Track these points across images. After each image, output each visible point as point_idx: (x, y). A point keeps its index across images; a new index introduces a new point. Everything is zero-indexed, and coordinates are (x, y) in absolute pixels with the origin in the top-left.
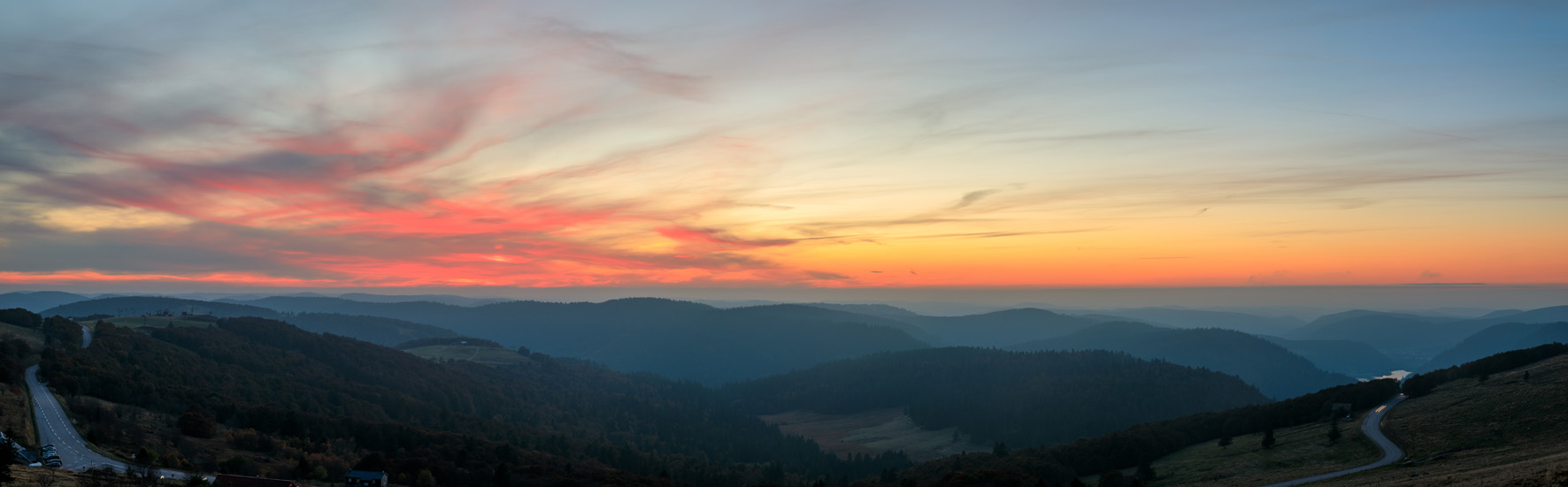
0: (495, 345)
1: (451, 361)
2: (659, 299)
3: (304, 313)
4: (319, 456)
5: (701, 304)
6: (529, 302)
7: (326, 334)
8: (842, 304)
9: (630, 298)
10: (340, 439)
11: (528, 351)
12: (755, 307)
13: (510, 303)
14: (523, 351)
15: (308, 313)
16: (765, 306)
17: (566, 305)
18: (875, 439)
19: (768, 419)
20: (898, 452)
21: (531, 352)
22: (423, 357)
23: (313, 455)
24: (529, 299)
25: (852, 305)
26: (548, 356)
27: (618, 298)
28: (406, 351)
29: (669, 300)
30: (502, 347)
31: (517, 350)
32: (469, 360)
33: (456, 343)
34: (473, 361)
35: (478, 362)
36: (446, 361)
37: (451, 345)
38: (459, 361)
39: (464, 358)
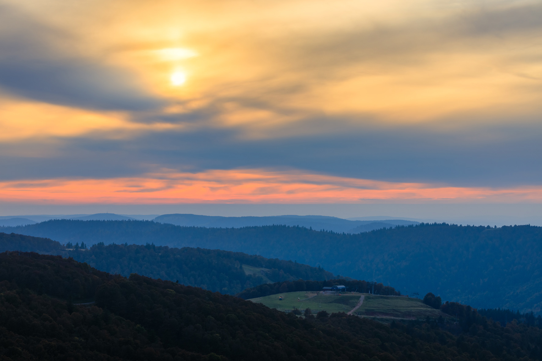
0: (386, 292)
1: (322, 315)
3: (101, 244)
6: (439, 225)
7: (134, 277)
11: (438, 300)
13: (411, 227)
14: (431, 300)
15: (106, 244)
17: (496, 230)
21: (444, 302)
22: (279, 309)
26: (469, 308)
28: (254, 300)
30: (399, 294)
31: (422, 299)
32: (349, 313)
33: (330, 288)
34: (356, 315)
35: (363, 316)
36: (315, 315)
37: (322, 292)
38: (334, 315)
39: (341, 312)
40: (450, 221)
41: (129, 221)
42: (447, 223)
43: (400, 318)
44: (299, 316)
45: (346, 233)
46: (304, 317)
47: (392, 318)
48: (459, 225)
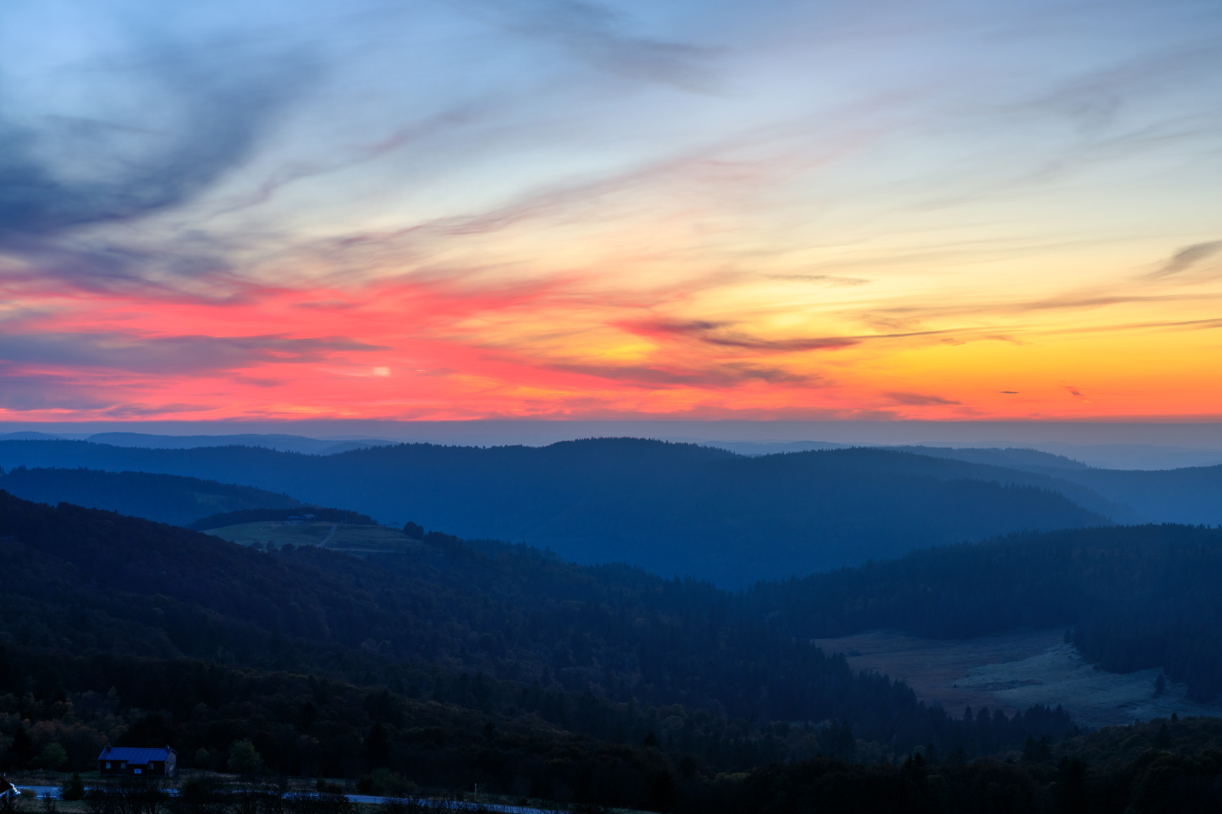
0: (362, 521)
1: (288, 548)
2: (643, 440)
3: (22, 469)
4: (50, 726)
5: (713, 449)
6: (421, 445)
7: (63, 506)
8: (955, 447)
9: (594, 440)
10: (90, 692)
11: (420, 529)
12: (805, 453)
13: (389, 447)
14: (412, 530)
15: (29, 467)
16: (821, 452)
17: (484, 451)
18: (1012, 684)
19: (828, 646)
20: (1053, 707)
21: (426, 532)
22: (237, 542)
23: (40, 723)
24: (422, 441)
25: (973, 450)
26: (454, 538)
27: (572, 439)
28: (208, 532)
29: (659, 442)
30: (375, 523)
31: (402, 529)
32: (318, 546)
33: (297, 517)
34: (326, 548)
35: (335, 549)
36: (279, 548)
37: (287, 522)
38: (301, 548)
39: (310, 544)
40: (433, 442)
41: (57, 440)
42: (429, 443)
43: (376, 551)
44: (260, 550)
45: (315, 454)
46: (266, 551)
47: (368, 550)
48: (443, 445)
